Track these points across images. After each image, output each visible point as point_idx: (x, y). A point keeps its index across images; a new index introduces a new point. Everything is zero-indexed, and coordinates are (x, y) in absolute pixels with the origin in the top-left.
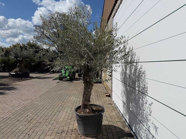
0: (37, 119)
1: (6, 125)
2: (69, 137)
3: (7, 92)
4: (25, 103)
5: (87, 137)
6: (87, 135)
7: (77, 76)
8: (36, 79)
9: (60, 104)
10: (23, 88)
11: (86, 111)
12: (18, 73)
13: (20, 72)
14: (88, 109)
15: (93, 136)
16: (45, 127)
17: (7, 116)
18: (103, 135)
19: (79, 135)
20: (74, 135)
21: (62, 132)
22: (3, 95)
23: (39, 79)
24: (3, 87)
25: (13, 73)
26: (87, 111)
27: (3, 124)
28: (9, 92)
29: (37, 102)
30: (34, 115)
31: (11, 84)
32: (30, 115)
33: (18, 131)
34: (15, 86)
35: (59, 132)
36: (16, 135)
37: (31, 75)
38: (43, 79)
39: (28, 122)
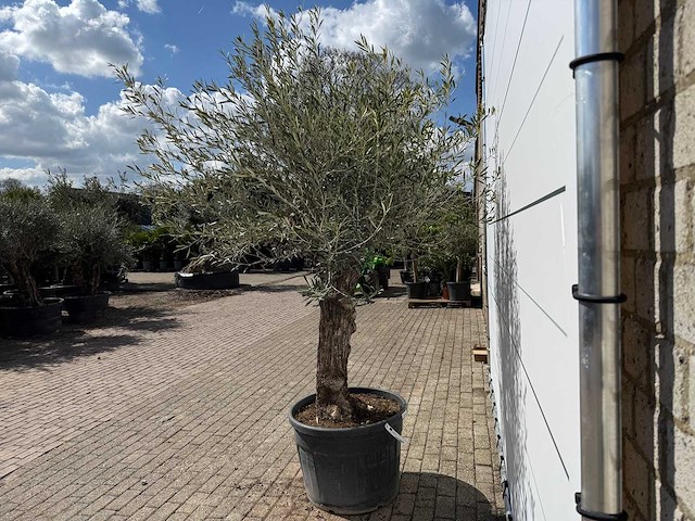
0: (194, 433)
1: (97, 445)
2: (267, 508)
3: (149, 335)
4: (185, 375)
5: (331, 512)
6: (329, 507)
7: (395, 279)
8: (256, 294)
9: (292, 384)
10: (201, 324)
11: (329, 415)
12: (201, 275)
13: (207, 270)
14: (335, 408)
15: (351, 512)
16: (206, 461)
17: (111, 416)
18: (395, 511)
19: (305, 505)
20: (289, 500)
21: (250, 487)
22: (132, 347)
23: (265, 294)
24: (146, 319)
25: (187, 275)
26: (333, 414)
27: (91, 441)
28: (156, 335)
29: (220, 373)
30: (191, 418)
31: (170, 310)
32: (181, 417)
33: (120, 466)
34: (179, 317)
35: (243, 484)
36: (109, 482)
37: (244, 279)
38: (278, 290)
39: (162, 440)
